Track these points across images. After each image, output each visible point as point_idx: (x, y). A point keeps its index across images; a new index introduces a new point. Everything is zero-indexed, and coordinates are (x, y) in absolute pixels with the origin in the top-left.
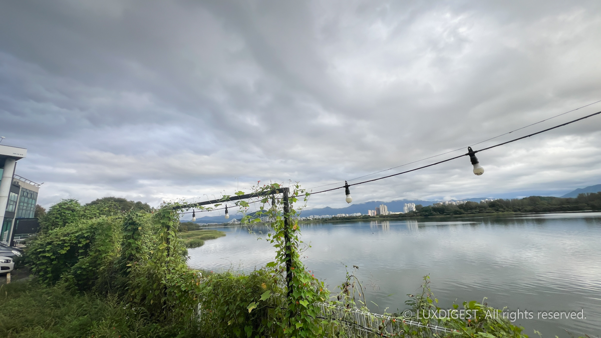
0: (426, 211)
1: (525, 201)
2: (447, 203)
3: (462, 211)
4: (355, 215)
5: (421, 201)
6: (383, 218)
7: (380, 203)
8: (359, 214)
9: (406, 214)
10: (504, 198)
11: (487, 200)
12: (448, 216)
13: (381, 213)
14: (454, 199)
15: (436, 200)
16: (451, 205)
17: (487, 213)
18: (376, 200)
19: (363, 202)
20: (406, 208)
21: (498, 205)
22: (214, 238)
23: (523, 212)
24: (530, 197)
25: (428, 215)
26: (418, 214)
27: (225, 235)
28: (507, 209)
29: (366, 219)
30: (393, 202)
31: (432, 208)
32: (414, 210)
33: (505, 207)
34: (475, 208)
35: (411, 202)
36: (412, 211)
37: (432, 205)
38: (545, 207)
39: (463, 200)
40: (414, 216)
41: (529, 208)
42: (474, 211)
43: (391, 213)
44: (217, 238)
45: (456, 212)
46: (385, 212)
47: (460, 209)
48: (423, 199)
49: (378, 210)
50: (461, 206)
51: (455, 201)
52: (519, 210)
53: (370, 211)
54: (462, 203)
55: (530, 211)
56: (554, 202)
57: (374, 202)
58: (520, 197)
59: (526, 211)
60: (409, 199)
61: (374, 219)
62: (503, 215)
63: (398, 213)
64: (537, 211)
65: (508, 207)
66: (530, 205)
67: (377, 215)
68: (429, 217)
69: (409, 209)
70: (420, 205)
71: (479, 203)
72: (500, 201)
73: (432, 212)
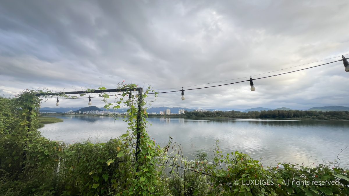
0: (189, 114)
1: (230, 112)
2: (199, 111)
3: (205, 115)
4: (153, 113)
5: (187, 109)
6: (167, 116)
7: (167, 108)
8: (155, 113)
9: (179, 115)
10: (222, 110)
11: (216, 110)
12: (198, 117)
13: (167, 113)
14: (202, 109)
15: (194, 109)
16: (200, 112)
17: (215, 117)
18: (165, 106)
19: (158, 107)
20: (180, 112)
21: (220, 113)
22: (53, 122)
23: (228, 117)
24: (232, 111)
25: (190, 116)
26: (185, 115)
27: (62, 121)
28: (223, 116)
29: (159, 116)
30: (174, 108)
31: (192, 112)
32: (184, 113)
33: (222, 115)
34: (210, 114)
35: (182, 109)
36: (183, 113)
37: (192, 111)
38: (237, 115)
39: (206, 110)
40: (183, 116)
41: (231, 116)
42: (210, 115)
43: (172, 114)
44: (55, 122)
45: (202, 116)
46: (169, 113)
47: (204, 114)
48: (188, 108)
49: (166, 112)
50: (205, 113)
51: (202, 110)
52: (227, 116)
53: (161, 112)
54: (205, 111)
55: (231, 117)
56: (240, 114)
57: (164, 107)
58: (228, 111)
59: (229, 117)
60: (182, 107)
61: (163, 116)
62: (221, 118)
63: (176, 114)
64: (233, 117)
65: (223, 115)
66: (231, 114)
67: (164, 114)
68: (190, 117)
69: (181, 112)
70: (187, 111)
71: (212, 112)
72: (221, 112)
73: (192, 114)
